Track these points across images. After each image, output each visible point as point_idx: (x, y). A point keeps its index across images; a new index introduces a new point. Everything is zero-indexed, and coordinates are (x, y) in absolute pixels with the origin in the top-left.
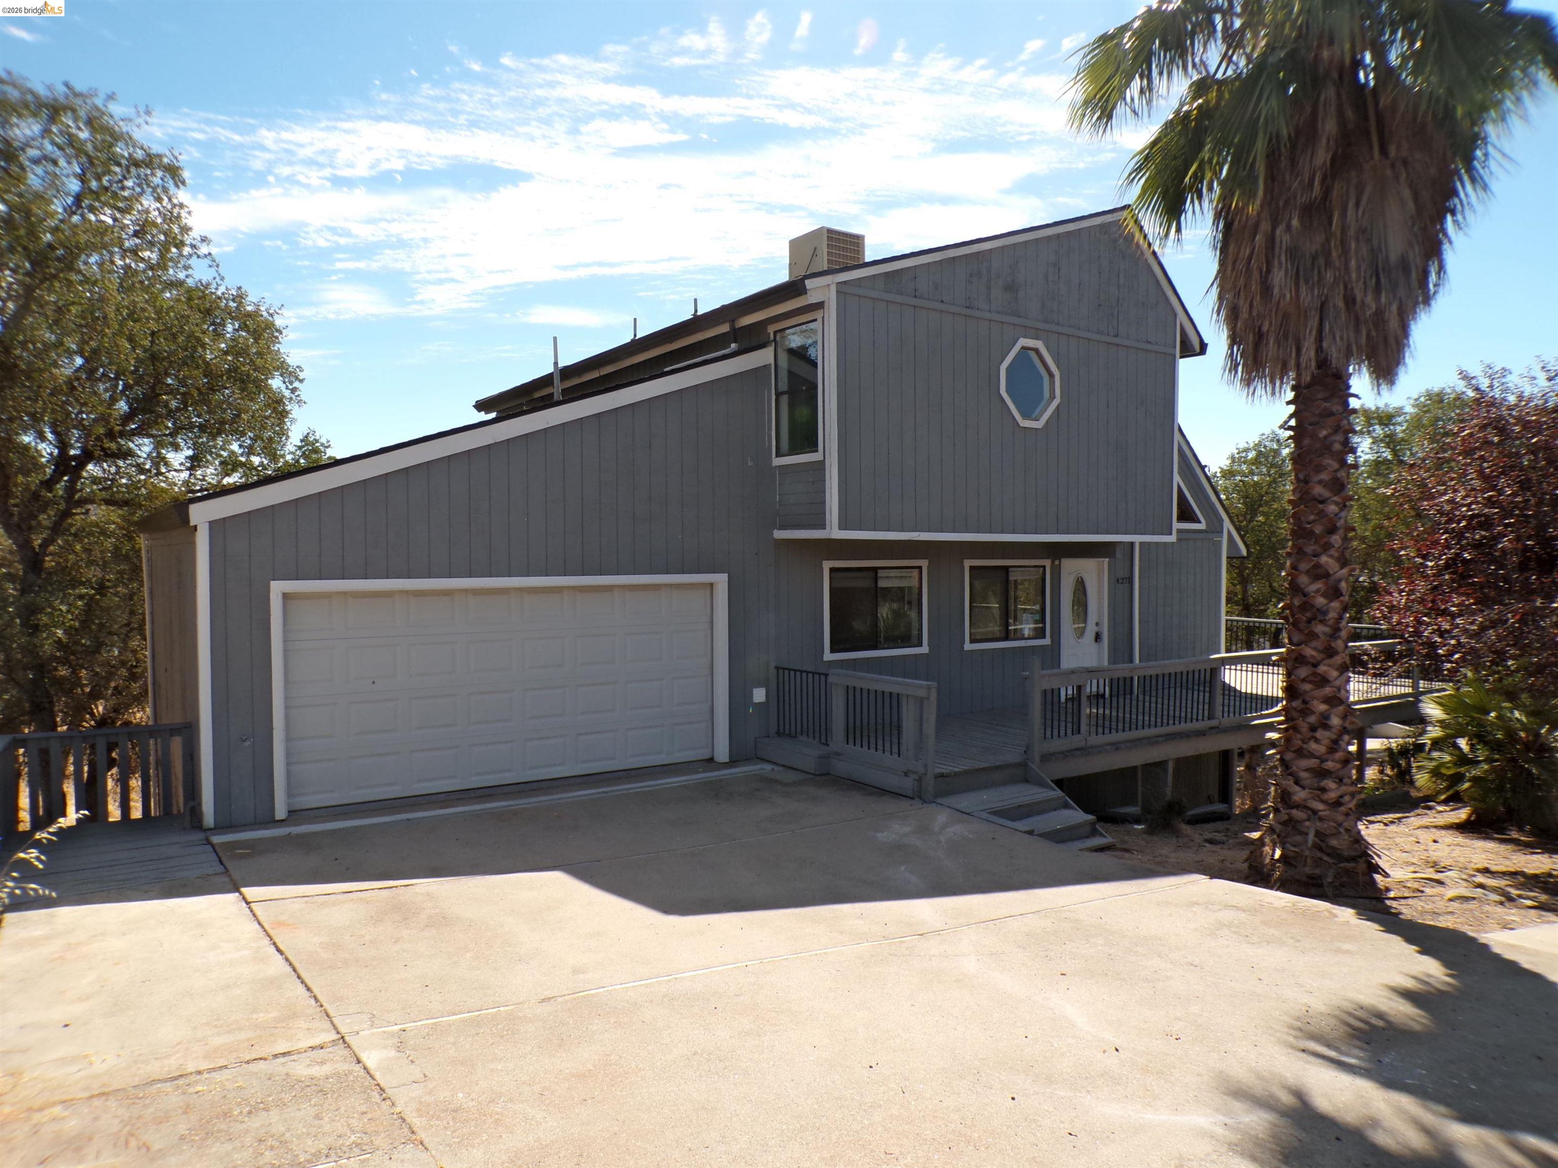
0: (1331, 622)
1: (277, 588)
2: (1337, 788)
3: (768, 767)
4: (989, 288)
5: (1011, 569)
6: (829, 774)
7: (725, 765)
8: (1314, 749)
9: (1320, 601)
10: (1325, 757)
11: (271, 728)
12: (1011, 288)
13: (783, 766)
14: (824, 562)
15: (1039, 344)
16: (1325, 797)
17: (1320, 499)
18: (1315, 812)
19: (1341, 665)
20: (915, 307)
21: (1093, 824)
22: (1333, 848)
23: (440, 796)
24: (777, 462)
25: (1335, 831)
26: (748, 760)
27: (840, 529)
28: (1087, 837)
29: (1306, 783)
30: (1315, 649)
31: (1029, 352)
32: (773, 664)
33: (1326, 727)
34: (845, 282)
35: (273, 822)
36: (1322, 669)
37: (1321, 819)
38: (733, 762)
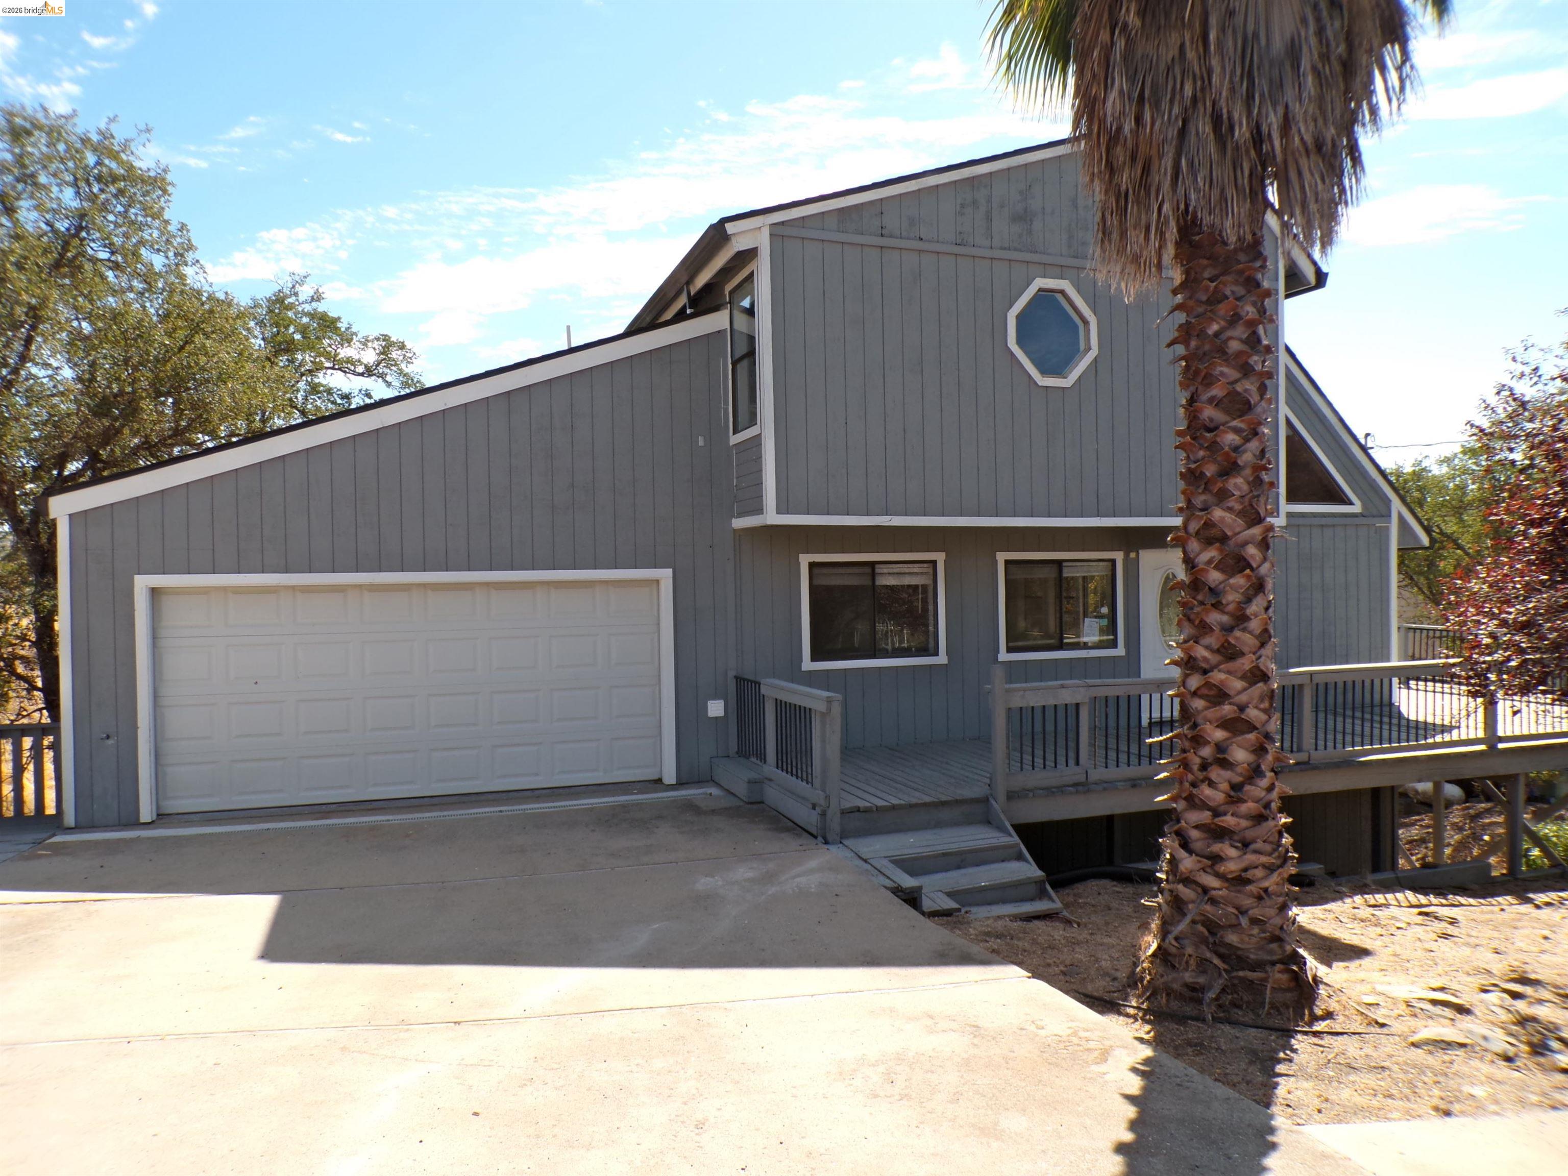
0: (1231, 607)
1: (142, 583)
2: (1240, 857)
3: (715, 791)
4: (989, 218)
5: (1065, 564)
6: (763, 802)
7: (671, 787)
8: (1208, 797)
9: (1214, 577)
10: (1222, 808)
11: (135, 727)
12: (1023, 217)
13: (727, 790)
14: (801, 555)
15: (1064, 284)
16: (1221, 868)
17: (1212, 425)
18: (1205, 890)
19: (1251, 670)
20: (881, 247)
21: (1039, 883)
22: (1230, 946)
23: (332, 806)
24: (735, 439)
25: (1234, 922)
26: (699, 782)
27: (778, 513)
28: (1032, 900)
29: (1198, 846)
30: (1207, 648)
31: (1056, 295)
32: (732, 674)
33: (1225, 763)
34: (783, 223)
35: (135, 823)
36: (1218, 676)
37: (1213, 901)
38: (681, 784)
